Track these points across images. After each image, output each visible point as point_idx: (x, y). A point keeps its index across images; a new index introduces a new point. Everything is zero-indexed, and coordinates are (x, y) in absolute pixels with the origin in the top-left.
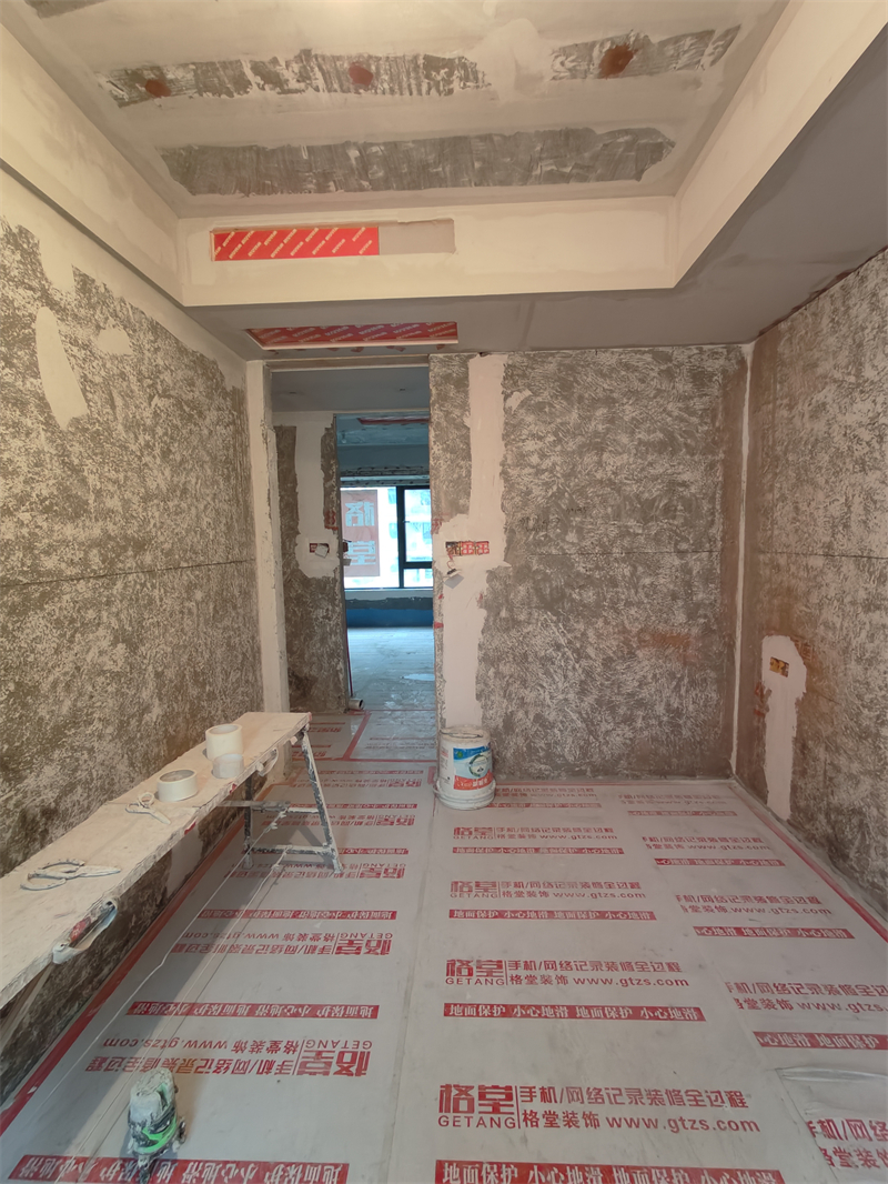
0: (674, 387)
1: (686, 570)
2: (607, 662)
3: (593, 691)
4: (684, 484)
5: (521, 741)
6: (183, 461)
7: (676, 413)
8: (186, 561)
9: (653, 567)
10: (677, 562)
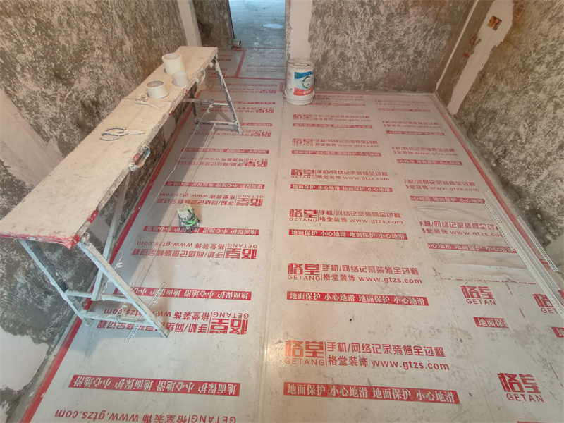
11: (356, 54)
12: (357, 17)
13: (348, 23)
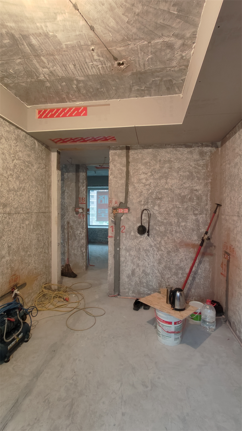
0: (192, 157)
1: (197, 221)
2: (169, 252)
3: (164, 263)
4: (196, 190)
5: (137, 279)
6: (24, 180)
7: (193, 166)
8: (23, 211)
9: (185, 219)
10: (194, 218)
11: (153, 271)
12: (149, 252)
13: (145, 255)
